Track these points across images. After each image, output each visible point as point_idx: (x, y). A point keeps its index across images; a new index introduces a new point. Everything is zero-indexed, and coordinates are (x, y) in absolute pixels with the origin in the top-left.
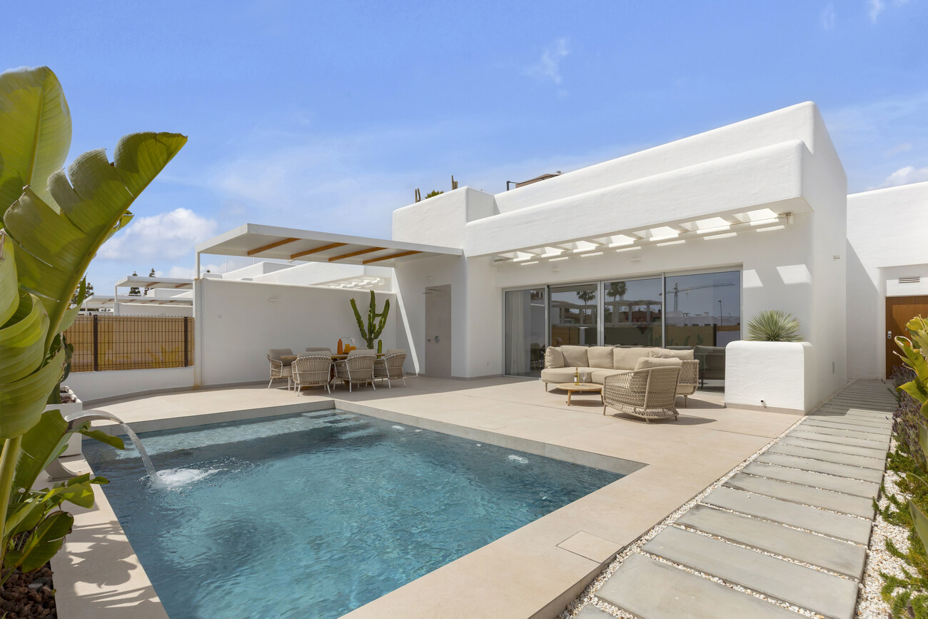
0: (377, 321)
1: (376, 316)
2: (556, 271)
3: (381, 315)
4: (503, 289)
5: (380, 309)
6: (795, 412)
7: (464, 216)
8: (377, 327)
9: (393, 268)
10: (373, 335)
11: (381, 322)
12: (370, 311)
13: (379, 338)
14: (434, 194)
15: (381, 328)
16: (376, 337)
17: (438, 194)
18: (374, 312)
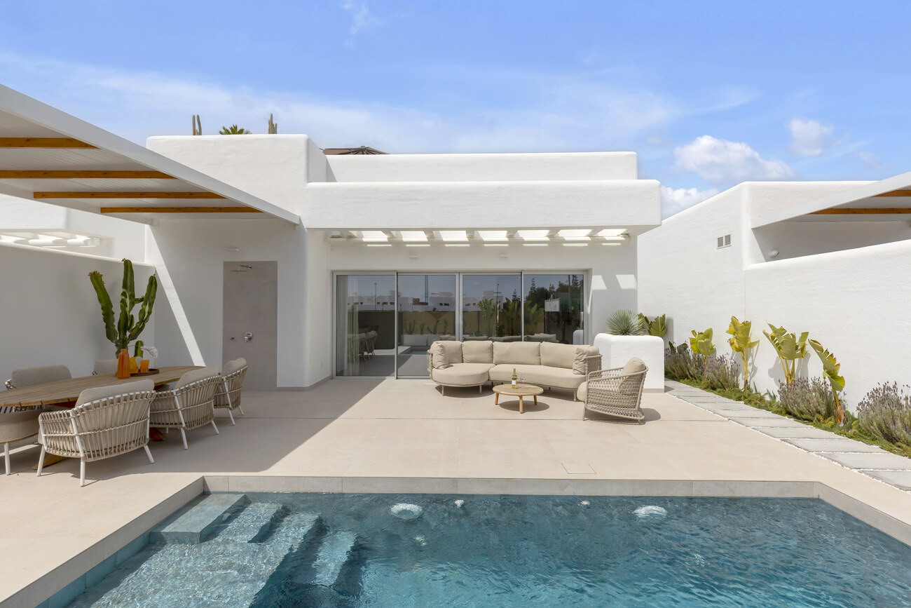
0: (135, 312)
1: (134, 301)
2: (416, 258)
3: (142, 300)
4: (333, 272)
5: (141, 290)
6: (658, 391)
7: (303, 172)
8: (136, 320)
9: (147, 227)
10: (128, 334)
11: (142, 312)
12: (124, 294)
13: (139, 338)
14: (234, 131)
15: (143, 321)
16: (133, 337)
17: (241, 132)
18: (132, 296)
